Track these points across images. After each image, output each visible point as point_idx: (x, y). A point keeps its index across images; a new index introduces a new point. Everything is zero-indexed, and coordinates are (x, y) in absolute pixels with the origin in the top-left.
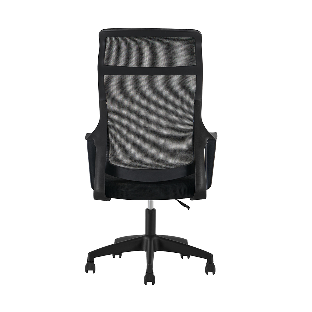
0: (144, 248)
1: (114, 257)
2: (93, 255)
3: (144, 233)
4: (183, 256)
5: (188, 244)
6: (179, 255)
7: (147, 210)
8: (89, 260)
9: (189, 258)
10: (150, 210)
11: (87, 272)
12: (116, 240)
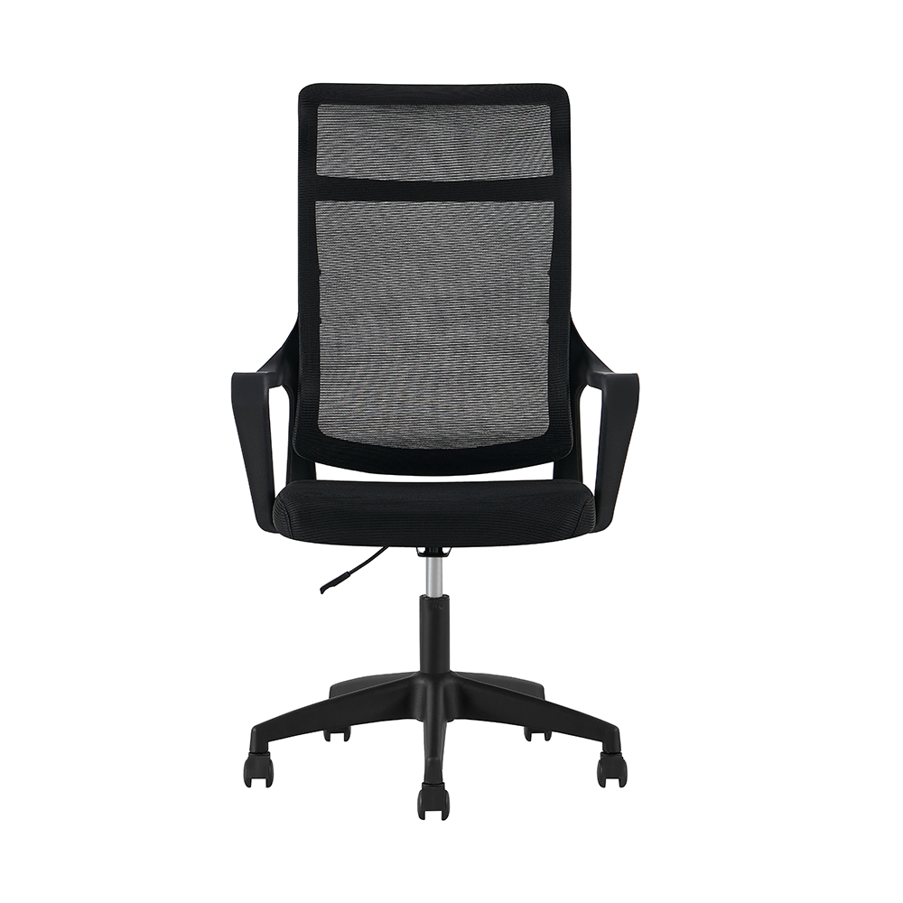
0: (417, 711)
1: (328, 739)
2: (265, 734)
3: (417, 668)
4: (533, 735)
5: (547, 699)
6: (521, 729)
7: (423, 598)
8: (254, 747)
9: (548, 738)
10: (432, 599)
11: (248, 784)
12: (334, 689)
